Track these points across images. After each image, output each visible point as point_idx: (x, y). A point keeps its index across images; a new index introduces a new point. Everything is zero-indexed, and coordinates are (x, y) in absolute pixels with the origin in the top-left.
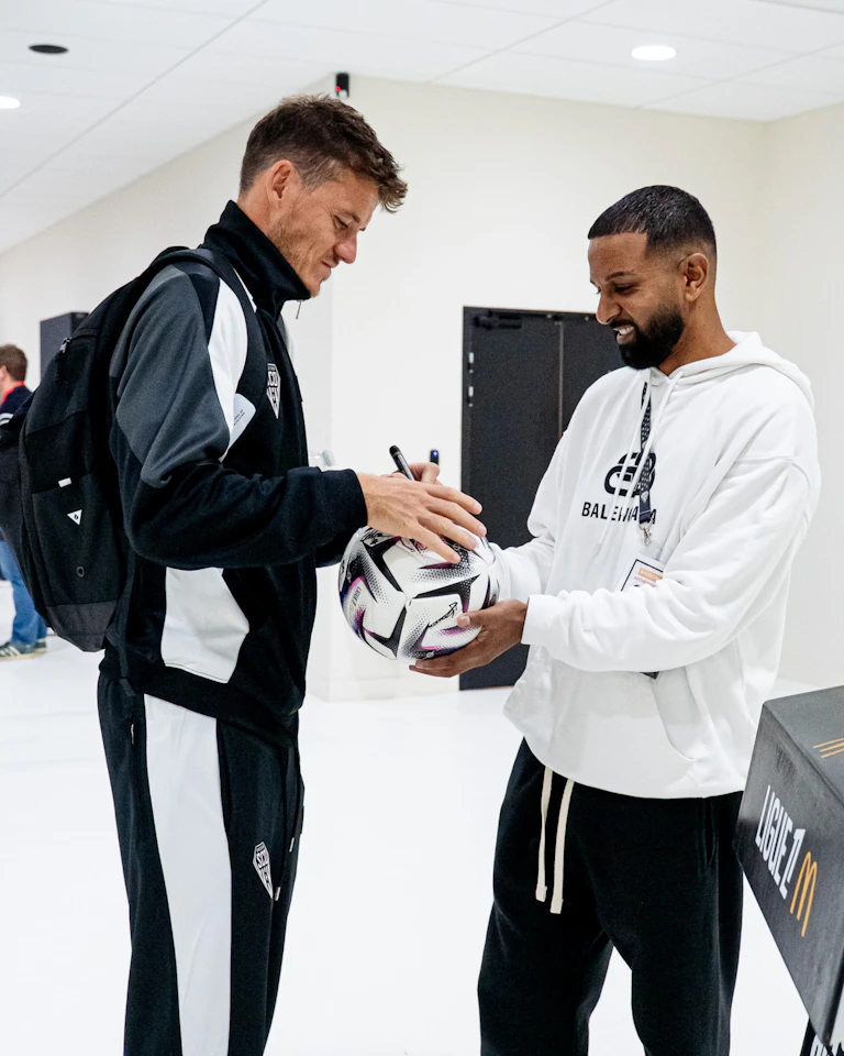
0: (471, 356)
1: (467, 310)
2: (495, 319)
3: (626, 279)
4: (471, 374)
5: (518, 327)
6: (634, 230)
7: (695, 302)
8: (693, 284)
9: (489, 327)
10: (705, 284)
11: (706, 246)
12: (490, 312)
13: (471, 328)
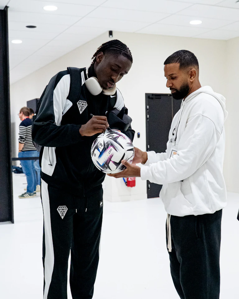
0: (148, 107)
1: (146, 94)
2: (154, 97)
3: (174, 76)
4: (148, 111)
5: (160, 98)
6: (176, 62)
7: (192, 82)
8: (192, 77)
9: (152, 98)
10: (195, 77)
11: (196, 67)
12: (153, 95)
13: (148, 99)
